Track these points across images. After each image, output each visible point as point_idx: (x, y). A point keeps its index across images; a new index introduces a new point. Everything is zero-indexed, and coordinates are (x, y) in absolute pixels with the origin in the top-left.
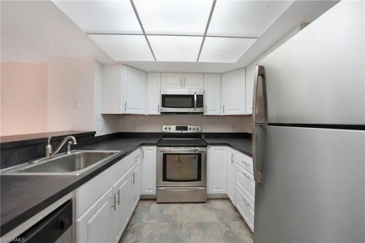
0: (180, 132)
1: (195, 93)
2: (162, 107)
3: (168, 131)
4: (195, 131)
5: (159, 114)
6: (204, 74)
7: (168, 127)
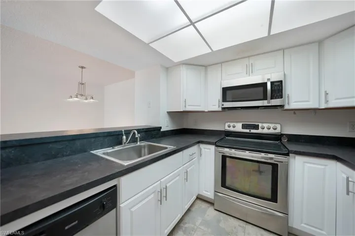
0: (247, 131)
1: (269, 80)
2: (223, 102)
3: (232, 129)
4: (272, 131)
5: (220, 109)
6: (283, 50)
7: (232, 124)
